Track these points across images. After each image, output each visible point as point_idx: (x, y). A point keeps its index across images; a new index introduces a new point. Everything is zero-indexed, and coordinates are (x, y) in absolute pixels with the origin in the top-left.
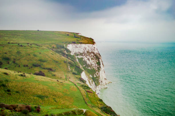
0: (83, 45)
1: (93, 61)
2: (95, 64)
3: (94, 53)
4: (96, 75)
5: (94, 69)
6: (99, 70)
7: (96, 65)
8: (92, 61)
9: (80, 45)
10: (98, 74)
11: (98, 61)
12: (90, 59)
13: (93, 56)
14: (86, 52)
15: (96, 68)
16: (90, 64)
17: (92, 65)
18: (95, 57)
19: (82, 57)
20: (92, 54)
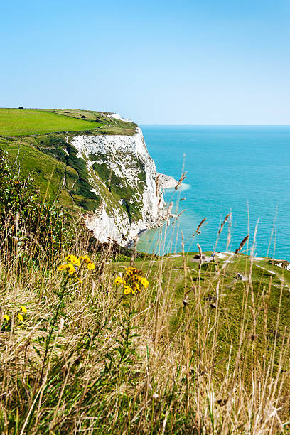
0: (110, 138)
1: (130, 170)
2: (135, 177)
3: (132, 154)
4: (134, 200)
5: (129, 187)
6: (143, 189)
7: (137, 179)
8: (127, 170)
9: (101, 137)
10: (138, 197)
11: (140, 171)
12: (123, 167)
13: (131, 161)
14: (115, 153)
15: (135, 186)
16: (122, 177)
17: (125, 179)
18: (134, 161)
19: (105, 162)
20: (129, 157)
